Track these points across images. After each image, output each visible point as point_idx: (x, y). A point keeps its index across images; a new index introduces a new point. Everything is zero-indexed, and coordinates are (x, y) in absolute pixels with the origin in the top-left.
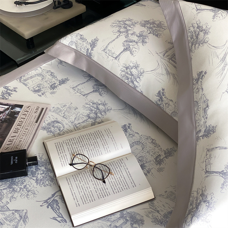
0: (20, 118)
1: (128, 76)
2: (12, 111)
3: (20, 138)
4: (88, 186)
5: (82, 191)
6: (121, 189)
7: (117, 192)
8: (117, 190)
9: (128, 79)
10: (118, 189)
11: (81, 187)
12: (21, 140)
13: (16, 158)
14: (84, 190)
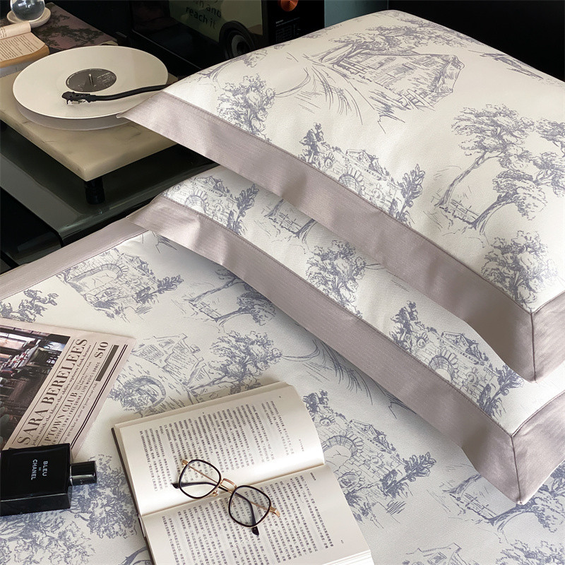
0: (61, 367)
1: (327, 275)
2: (42, 349)
3: (58, 415)
4: (215, 539)
5: (201, 551)
6: (296, 552)
7: (287, 558)
8: (285, 554)
9: (326, 283)
10: (290, 551)
11: (198, 542)
12: (60, 420)
13: (46, 463)
14: (206, 549)
